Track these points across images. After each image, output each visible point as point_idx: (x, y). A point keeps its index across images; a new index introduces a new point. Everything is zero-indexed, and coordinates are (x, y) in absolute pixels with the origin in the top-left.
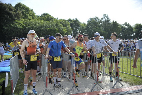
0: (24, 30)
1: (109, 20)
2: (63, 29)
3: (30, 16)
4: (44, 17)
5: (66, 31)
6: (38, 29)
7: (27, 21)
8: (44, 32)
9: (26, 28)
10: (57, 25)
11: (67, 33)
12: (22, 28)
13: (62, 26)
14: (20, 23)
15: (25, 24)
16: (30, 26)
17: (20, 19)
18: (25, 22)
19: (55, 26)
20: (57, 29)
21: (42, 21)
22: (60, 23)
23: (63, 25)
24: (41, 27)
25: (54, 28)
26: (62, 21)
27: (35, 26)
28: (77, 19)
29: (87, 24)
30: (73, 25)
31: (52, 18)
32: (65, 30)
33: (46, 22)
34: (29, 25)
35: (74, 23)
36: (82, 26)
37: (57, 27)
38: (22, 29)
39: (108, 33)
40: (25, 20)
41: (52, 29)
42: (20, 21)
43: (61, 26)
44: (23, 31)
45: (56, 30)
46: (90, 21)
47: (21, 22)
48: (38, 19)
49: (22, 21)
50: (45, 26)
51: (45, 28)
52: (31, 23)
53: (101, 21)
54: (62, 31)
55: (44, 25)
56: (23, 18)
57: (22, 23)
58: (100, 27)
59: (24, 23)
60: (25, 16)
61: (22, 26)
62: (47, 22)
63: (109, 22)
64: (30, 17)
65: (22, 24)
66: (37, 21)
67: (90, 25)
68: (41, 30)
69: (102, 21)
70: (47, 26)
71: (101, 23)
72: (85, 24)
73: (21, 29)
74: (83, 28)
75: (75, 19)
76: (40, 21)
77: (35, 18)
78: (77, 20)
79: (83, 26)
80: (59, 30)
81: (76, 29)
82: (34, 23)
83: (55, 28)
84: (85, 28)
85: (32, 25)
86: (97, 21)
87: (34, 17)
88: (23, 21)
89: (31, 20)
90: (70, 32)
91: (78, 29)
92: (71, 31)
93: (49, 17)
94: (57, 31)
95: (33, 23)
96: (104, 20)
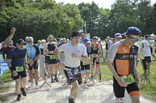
0: (9, 24)
1: (148, 3)
2: (68, 21)
3: (17, 2)
4: (39, 3)
5: (74, 24)
6: (30, 22)
7: (12, 10)
8: (39, 26)
9: (11, 22)
10: (58, 15)
11: (75, 27)
12: (5, 21)
13: (67, 16)
14: (2, 15)
15: (10, 15)
16: (18, 19)
17: (3, 8)
18: (10, 13)
19: (55, 16)
20: (59, 22)
21: (36, 10)
22: (65, 11)
23: (69, 15)
24: (33, 19)
25: (54, 20)
26: (68, 9)
27: (25, 18)
28: (94, 2)
29: (112, 10)
30: (88, 12)
31: (51, 4)
32: (71, 23)
33: (42, 12)
34: (15, 17)
35: (89, 10)
36: (103, 14)
37: (59, 18)
38: (6, 23)
39: (145, 23)
40: (10, 10)
41: (50, 23)
42: (2, 11)
43: (65, 16)
44: (8, 26)
45: (57, 23)
46: (115, 5)
47: (4, 13)
48: (29, 7)
49: (5, 11)
50: (40, 18)
51: (41, 20)
52: (18, 14)
53: (133, 4)
54: (66, 24)
55: (38, 16)
56: (7, 6)
57: (6, 14)
58: (132, 14)
59: (8, 14)
60: (9, 3)
61: (5, 19)
62: (43, 10)
63: (149, 5)
64: (17, 5)
65: (5, 16)
66: (28, 10)
67: (116, 12)
68: (35, 23)
69: (136, 3)
70: (44, 18)
71: (135, 7)
72: (107, 10)
73: (3, 23)
74: (105, 16)
75: (91, 3)
76: (33, 10)
77: (25, 5)
78: (94, 4)
79: (105, 13)
80: (62, 23)
81: (94, 19)
82: (24, 14)
83: (56, 20)
84: (108, 16)
85: (20, 16)
86: (127, 4)
87: (24, 3)
88: (7, 11)
89: (19, 8)
90: (81, 25)
91: (97, 18)
92: (81, 23)
93: (47, 2)
94: (59, 24)
95: (21, 14)
96: (139, 2)
